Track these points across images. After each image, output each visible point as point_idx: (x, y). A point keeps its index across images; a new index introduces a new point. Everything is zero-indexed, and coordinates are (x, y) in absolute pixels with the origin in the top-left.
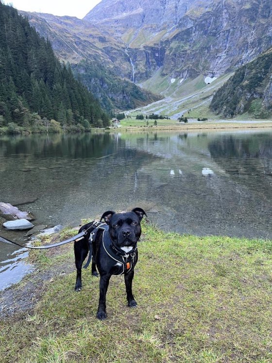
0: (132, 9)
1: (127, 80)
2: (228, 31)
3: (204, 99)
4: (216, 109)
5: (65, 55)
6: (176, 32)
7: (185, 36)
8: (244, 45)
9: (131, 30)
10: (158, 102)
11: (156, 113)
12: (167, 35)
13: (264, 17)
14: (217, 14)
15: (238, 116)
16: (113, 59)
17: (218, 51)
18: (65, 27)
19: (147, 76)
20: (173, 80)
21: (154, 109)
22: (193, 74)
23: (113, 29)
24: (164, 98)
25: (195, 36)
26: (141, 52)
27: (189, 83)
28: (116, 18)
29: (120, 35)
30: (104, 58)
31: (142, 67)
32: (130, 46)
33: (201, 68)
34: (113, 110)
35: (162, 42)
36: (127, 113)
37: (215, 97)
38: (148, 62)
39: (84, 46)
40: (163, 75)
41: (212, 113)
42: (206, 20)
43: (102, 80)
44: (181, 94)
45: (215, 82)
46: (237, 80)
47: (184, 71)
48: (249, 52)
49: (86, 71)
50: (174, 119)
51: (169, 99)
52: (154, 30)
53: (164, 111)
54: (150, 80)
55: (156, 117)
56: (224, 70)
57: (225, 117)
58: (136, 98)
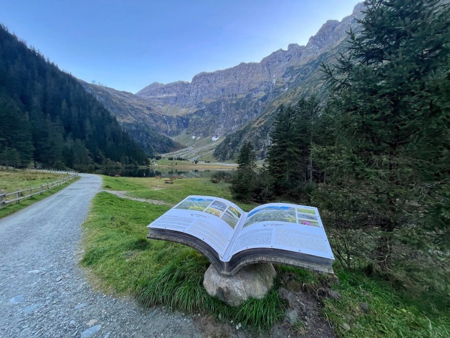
0: (169, 93)
1: (165, 134)
2: (225, 114)
3: (211, 150)
4: (216, 156)
5: (122, 116)
6: (196, 110)
7: (201, 113)
8: (233, 122)
9: (169, 105)
10: (184, 150)
11: (182, 157)
12: (191, 111)
13: (243, 109)
14: (219, 103)
15: (227, 161)
16: (156, 121)
17: (219, 123)
18: (123, 98)
19: (178, 133)
20: (194, 137)
21: (181, 154)
22: (205, 134)
23: (157, 103)
24: (188, 147)
25: (207, 114)
26: (174, 119)
27: (202, 140)
28: (158, 96)
29: (161, 107)
30: (150, 120)
31: (174, 128)
32: (167, 114)
33: (210, 132)
34: (153, 153)
35: (187, 115)
36: (163, 155)
37: (216, 149)
38: (178, 125)
39: (136, 111)
40: (188, 134)
41: (214, 158)
42: (213, 106)
43: (148, 134)
44: (198, 146)
45: (218, 140)
46: (227, 141)
47: (200, 132)
48: (235, 126)
49: (137, 128)
50: (191, 161)
51: (191, 148)
52: (183, 107)
53: (187, 156)
54: (179, 136)
55: (181, 159)
56: (223, 134)
57: (220, 161)
58: (170, 146)
